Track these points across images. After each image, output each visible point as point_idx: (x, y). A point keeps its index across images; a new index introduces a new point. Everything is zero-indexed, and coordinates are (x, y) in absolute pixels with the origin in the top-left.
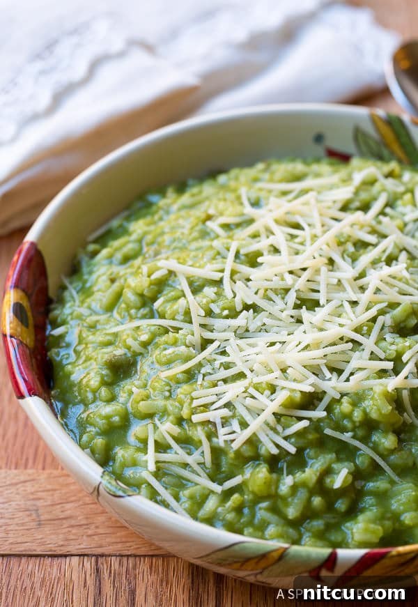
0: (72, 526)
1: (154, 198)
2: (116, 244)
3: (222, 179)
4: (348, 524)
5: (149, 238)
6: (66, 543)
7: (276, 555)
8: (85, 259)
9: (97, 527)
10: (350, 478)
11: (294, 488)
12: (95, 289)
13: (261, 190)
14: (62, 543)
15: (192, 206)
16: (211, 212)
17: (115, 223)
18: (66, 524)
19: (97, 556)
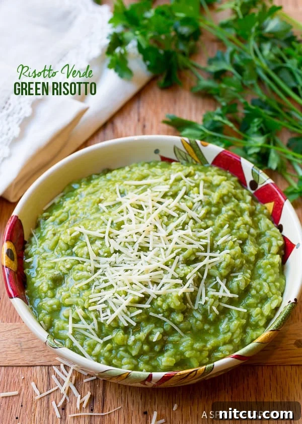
0: (37, 351)
1: (76, 186)
2: (56, 213)
3: (109, 176)
4: (160, 357)
5: (72, 211)
6: (34, 360)
7: (125, 375)
8: (42, 221)
9: (48, 352)
10: (161, 336)
11: (135, 342)
12: (47, 238)
13: (126, 185)
14: (32, 360)
15: (93, 193)
16: (102, 198)
17: (56, 200)
18: (34, 350)
19: (48, 366)
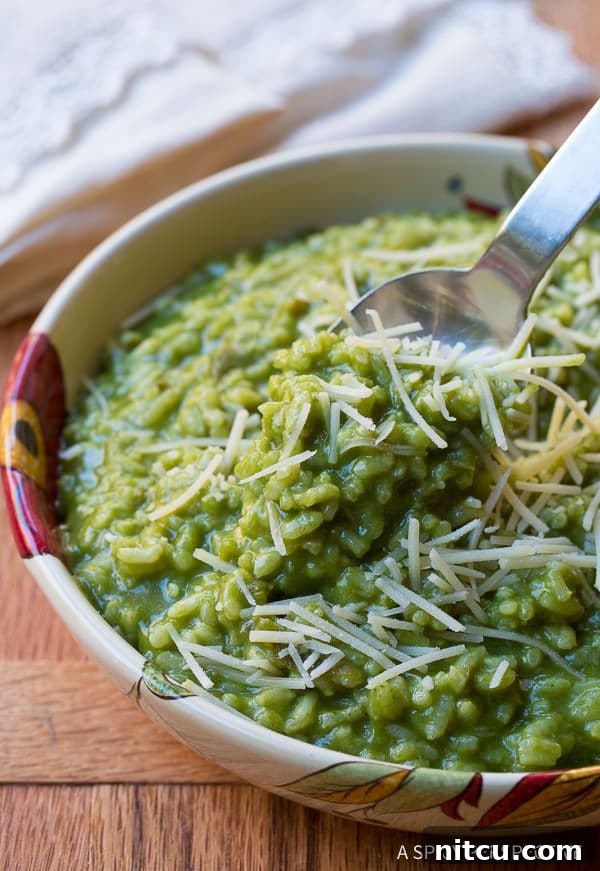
0: (100, 742)
1: (217, 269)
2: (162, 333)
3: (315, 242)
4: (511, 738)
5: (212, 329)
6: (92, 766)
7: (394, 780)
8: (117, 354)
9: (137, 743)
10: (513, 676)
11: (435, 694)
12: (133, 396)
13: (371, 260)
14: (85, 766)
15: (272, 283)
17: (161, 304)
18: (93, 737)
19: (138, 785)
